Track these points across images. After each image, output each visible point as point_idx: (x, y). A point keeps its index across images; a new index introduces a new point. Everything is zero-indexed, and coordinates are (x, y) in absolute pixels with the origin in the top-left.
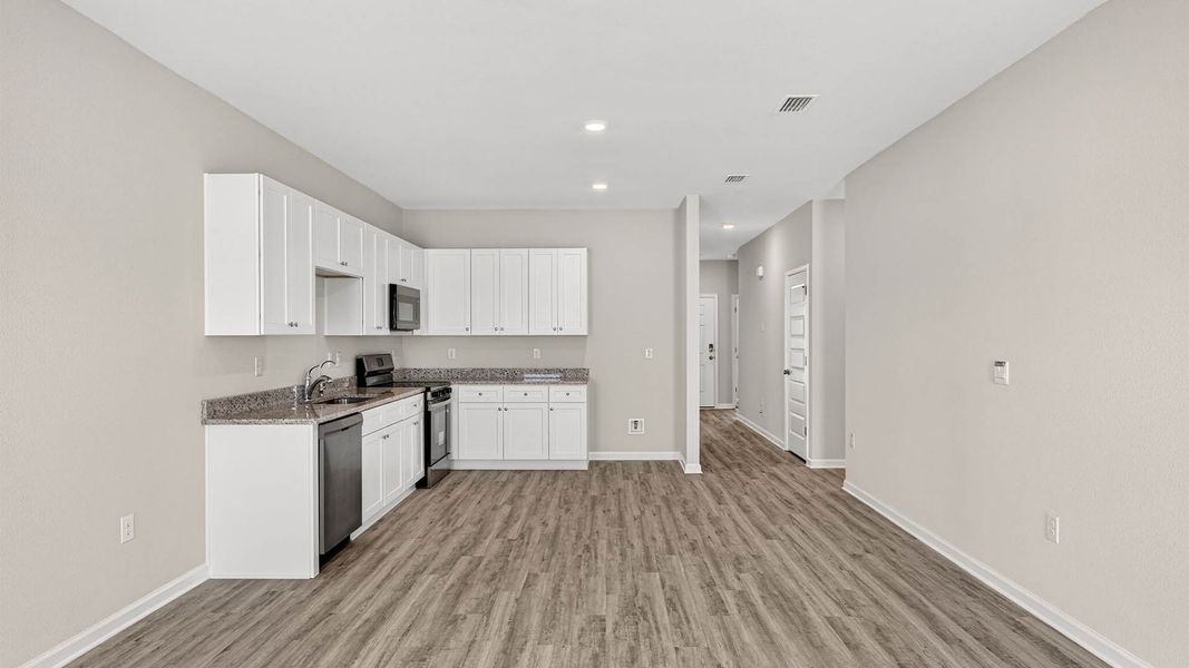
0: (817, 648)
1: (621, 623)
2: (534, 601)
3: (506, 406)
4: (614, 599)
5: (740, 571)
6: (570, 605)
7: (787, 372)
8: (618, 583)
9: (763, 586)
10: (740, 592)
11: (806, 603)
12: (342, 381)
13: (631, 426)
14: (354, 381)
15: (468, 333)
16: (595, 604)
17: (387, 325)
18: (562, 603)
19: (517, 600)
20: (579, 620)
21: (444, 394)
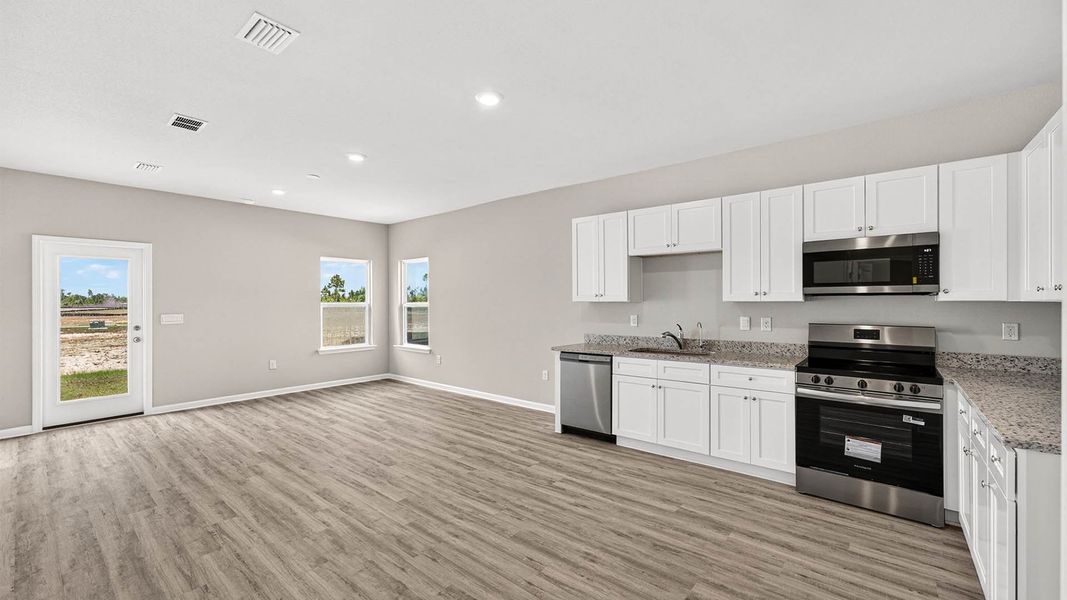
0: (245, 494)
5: (328, 532)
9: (298, 524)
10: (315, 511)
11: (254, 521)
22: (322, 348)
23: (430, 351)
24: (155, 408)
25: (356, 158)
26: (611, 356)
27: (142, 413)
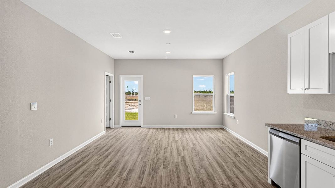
1: (159, 167)
2: (184, 173)
4: (160, 174)
6: (173, 172)
8: (158, 181)
16: (166, 172)
18: (175, 172)
19: (189, 173)
20: (170, 167)
22: (194, 112)
23: (235, 117)
24: (144, 126)
25: (167, 32)
26: (300, 139)
27: (141, 127)
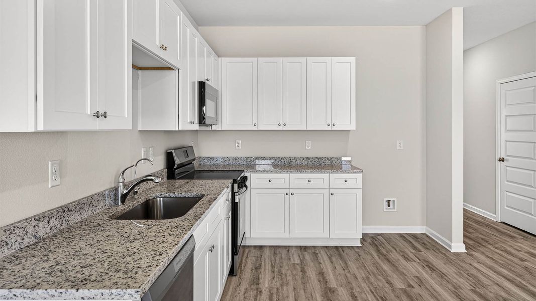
3: (292, 191)
7: (502, 160)
12: (156, 175)
13: (385, 204)
14: (165, 174)
15: (255, 128)
17: (197, 121)
21: (242, 183)
